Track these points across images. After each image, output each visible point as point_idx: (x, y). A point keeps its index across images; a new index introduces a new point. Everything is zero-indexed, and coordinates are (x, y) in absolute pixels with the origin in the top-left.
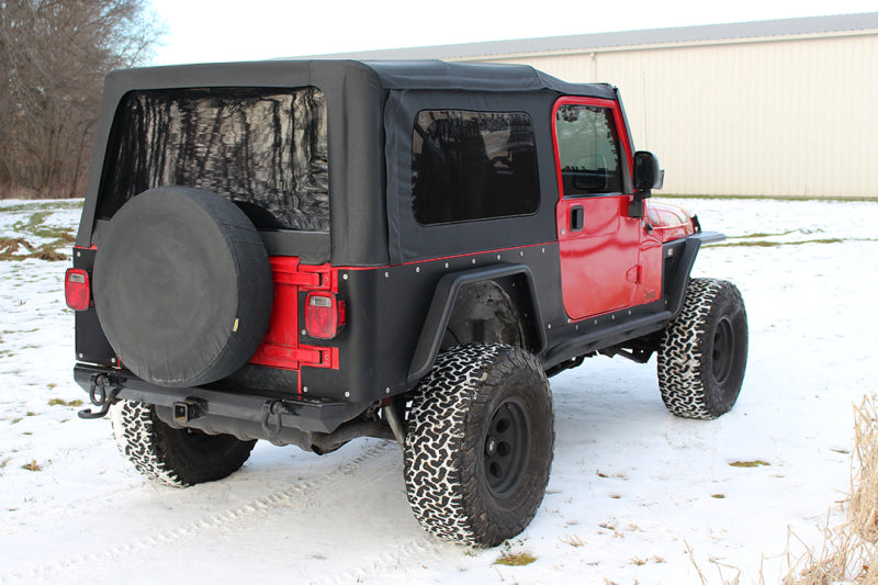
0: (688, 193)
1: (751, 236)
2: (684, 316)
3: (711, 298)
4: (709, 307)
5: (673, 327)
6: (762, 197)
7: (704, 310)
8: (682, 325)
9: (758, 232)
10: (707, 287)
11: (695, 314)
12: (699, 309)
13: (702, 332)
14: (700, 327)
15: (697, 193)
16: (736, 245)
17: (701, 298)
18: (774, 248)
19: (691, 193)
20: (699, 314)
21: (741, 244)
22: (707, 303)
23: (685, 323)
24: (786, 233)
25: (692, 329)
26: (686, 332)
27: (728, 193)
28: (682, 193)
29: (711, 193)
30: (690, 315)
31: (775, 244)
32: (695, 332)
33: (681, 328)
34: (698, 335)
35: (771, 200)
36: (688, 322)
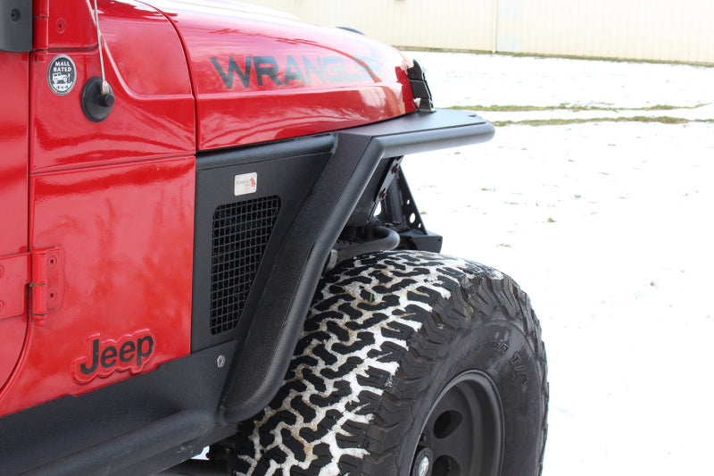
0: (595, 55)
1: (653, 108)
2: (311, 389)
3: (406, 333)
4: (392, 367)
5: (273, 423)
6: (677, 63)
7: (375, 377)
8: (300, 423)
9: (662, 104)
10: (402, 295)
11: (344, 389)
12: (361, 370)
13: (358, 453)
14: (355, 434)
15: (605, 55)
16: (629, 120)
17: (375, 330)
18: (679, 126)
19: (599, 55)
20: (357, 389)
21: (636, 119)
22: (389, 352)
23: (309, 416)
24: (697, 106)
25: (330, 438)
26: (309, 447)
27: (640, 58)
28: (588, 54)
29: (621, 56)
30: (330, 388)
31: (681, 120)
32: (337, 452)
33: (295, 429)
34: (345, 462)
35: (686, 67)
36: (321, 414)
